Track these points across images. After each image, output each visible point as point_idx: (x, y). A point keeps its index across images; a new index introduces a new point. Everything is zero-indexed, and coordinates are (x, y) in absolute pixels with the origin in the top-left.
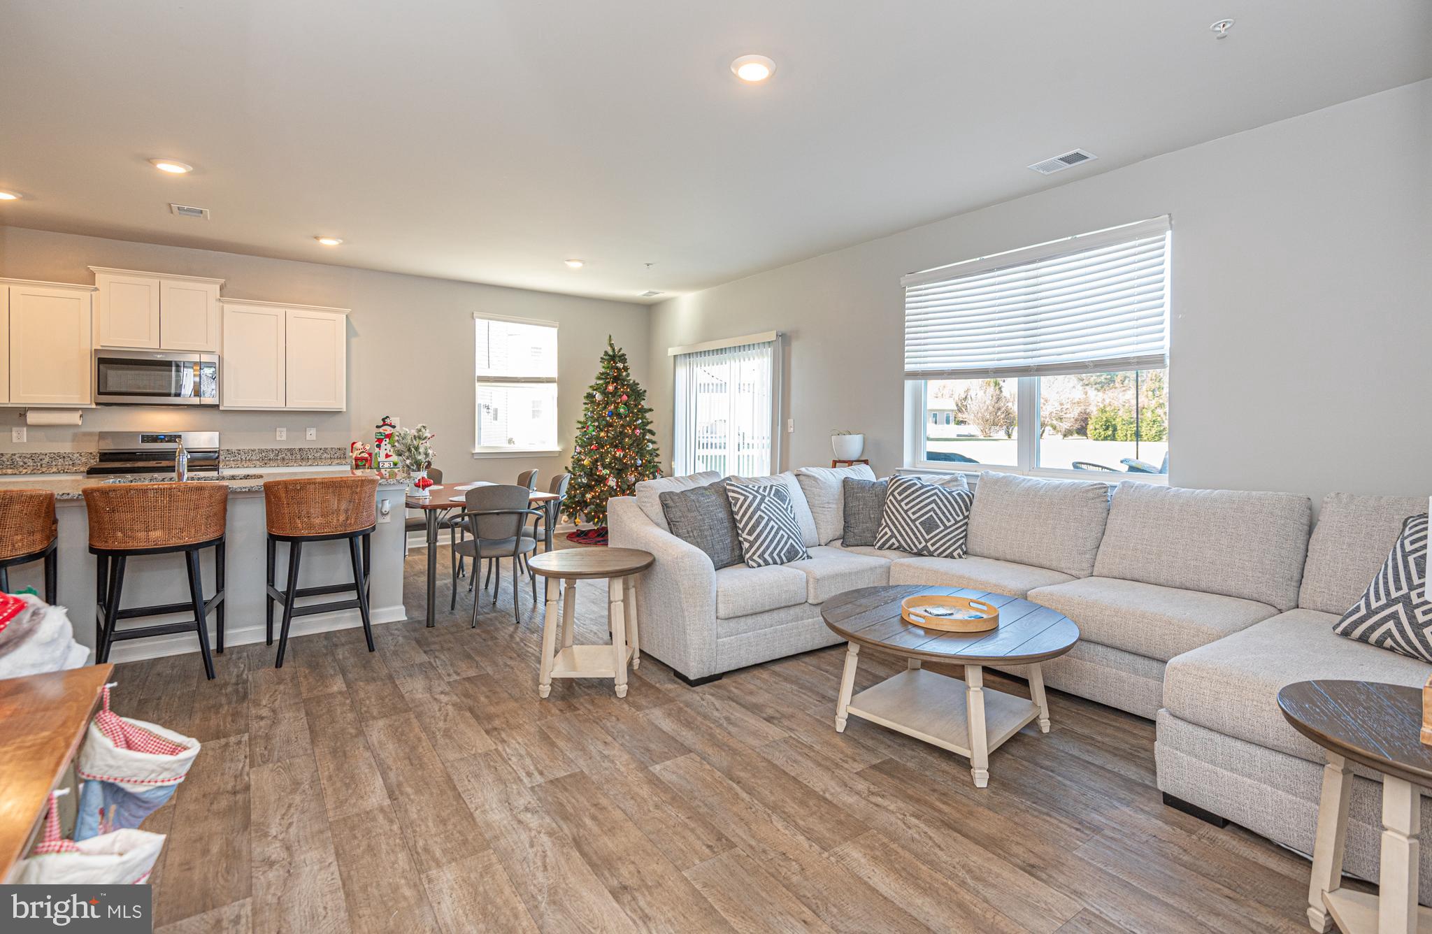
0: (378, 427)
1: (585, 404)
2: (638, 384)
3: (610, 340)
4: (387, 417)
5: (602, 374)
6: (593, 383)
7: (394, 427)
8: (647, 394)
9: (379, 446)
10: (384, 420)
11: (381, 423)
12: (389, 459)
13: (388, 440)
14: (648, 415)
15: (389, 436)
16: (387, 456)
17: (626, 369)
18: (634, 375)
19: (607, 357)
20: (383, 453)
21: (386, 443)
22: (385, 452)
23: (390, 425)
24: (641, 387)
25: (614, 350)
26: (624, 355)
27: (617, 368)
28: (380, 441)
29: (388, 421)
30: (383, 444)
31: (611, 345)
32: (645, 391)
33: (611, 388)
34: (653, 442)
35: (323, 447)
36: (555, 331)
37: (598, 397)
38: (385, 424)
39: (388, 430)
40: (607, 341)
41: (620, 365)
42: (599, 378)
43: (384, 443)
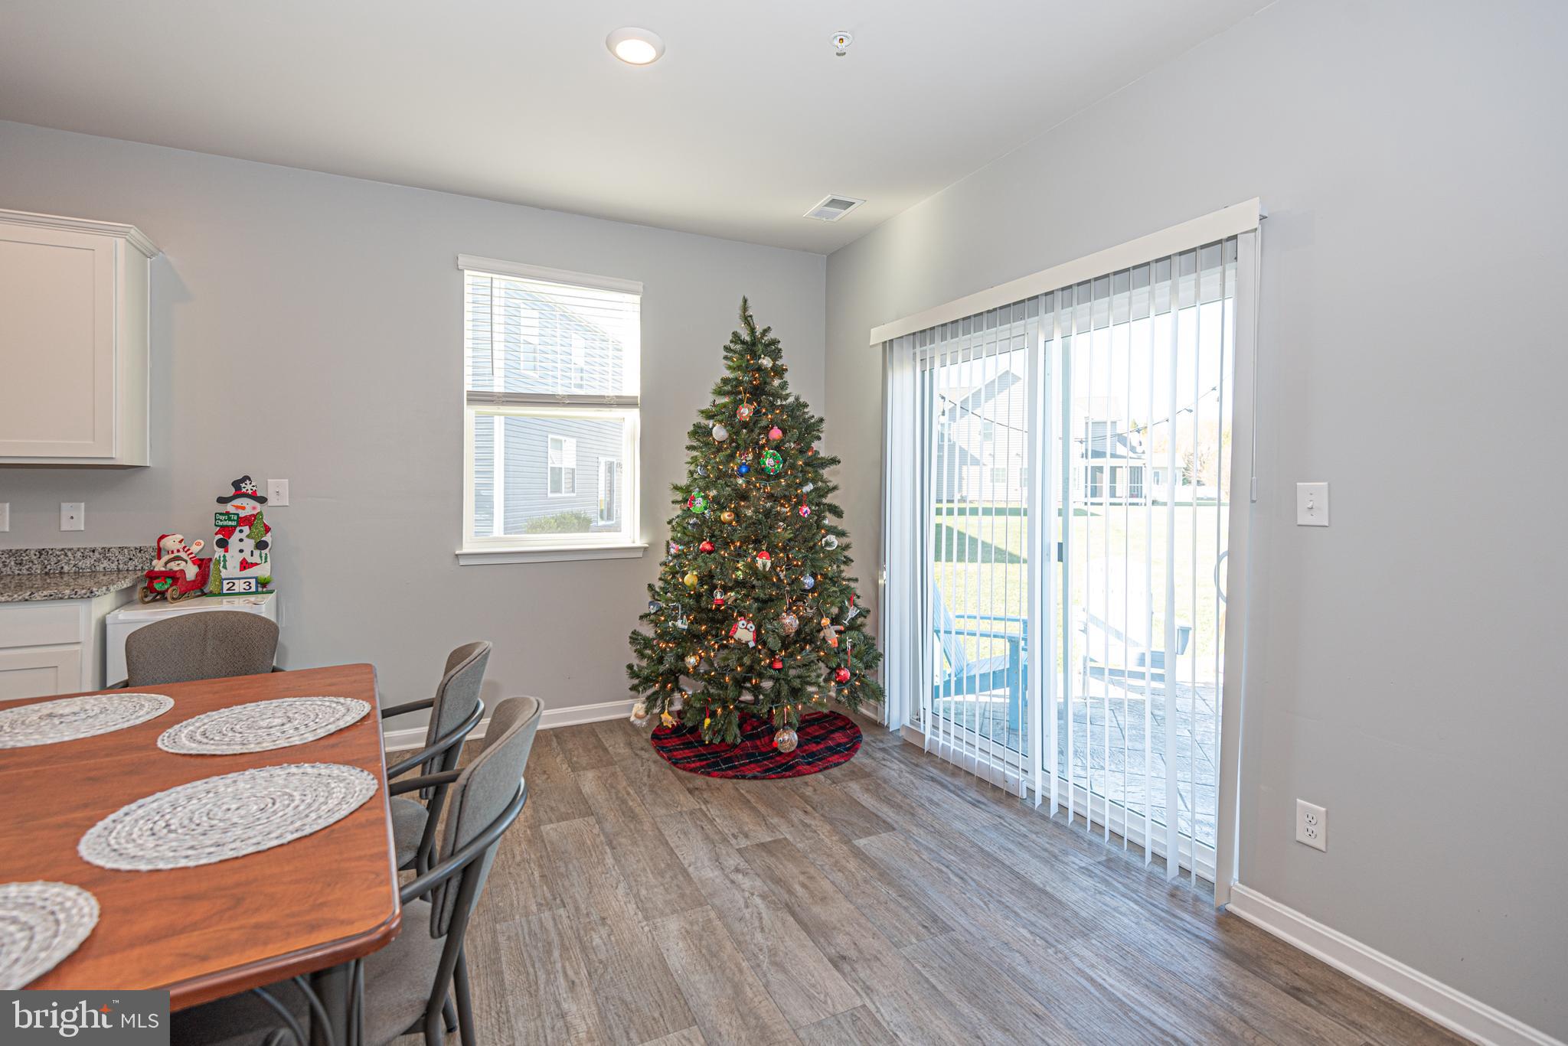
0: (222, 500)
1: (690, 448)
2: (806, 406)
3: (745, 308)
4: (246, 478)
5: (725, 381)
6: (707, 406)
7: (262, 500)
8: (824, 426)
9: (223, 544)
10: (237, 484)
11: (232, 491)
12: (249, 572)
13: (246, 529)
14: (825, 472)
15: (248, 521)
16: (245, 565)
17: (779, 372)
18: (798, 385)
19: (738, 347)
20: (233, 558)
21: (243, 536)
22: (240, 557)
23: (254, 496)
24: (813, 411)
25: (752, 330)
26: (774, 342)
27: (759, 369)
28: (227, 532)
29: (247, 488)
30: (233, 541)
31: (747, 320)
32: (821, 420)
33: (745, 412)
34: (841, 534)
35: (98, 545)
36: (637, 299)
37: (719, 433)
38: (239, 494)
39: (249, 507)
40: (738, 312)
41: (766, 362)
42: (719, 392)
43: (236, 536)
